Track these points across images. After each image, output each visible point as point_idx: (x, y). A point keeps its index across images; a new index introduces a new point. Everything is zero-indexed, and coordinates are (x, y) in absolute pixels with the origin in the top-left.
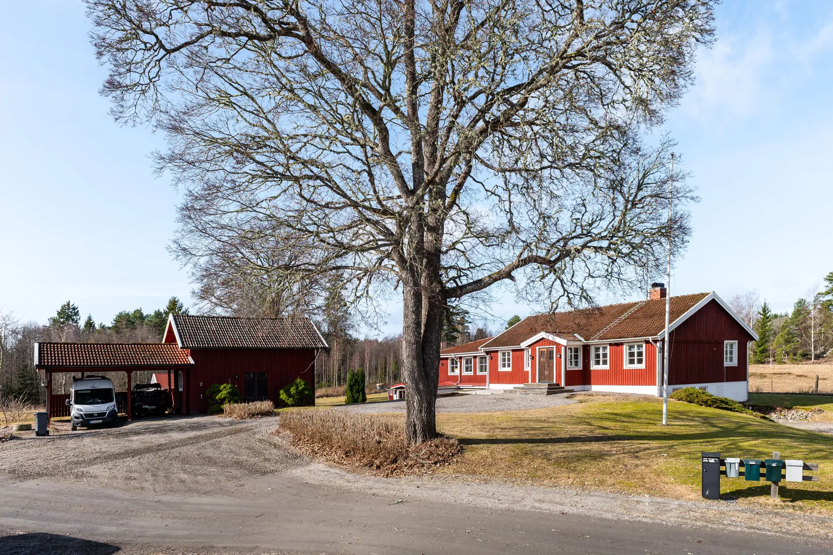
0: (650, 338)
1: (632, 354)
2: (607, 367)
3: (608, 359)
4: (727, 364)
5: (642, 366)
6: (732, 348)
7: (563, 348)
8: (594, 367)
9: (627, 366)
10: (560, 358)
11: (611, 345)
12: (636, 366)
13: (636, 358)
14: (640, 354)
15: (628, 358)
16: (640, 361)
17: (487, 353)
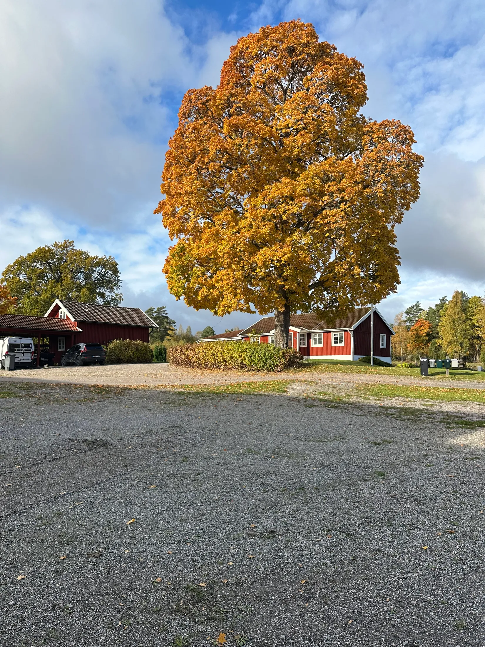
0: (348, 329)
1: (336, 338)
2: (322, 345)
3: (322, 341)
4: (381, 347)
5: (343, 344)
6: (383, 338)
7: (297, 334)
8: (313, 345)
9: (333, 345)
10: (296, 339)
11: (323, 332)
12: (339, 345)
13: (338, 340)
14: (341, 338)
15: (334, 340)
16: (341, 342)
17: (243, 338)
